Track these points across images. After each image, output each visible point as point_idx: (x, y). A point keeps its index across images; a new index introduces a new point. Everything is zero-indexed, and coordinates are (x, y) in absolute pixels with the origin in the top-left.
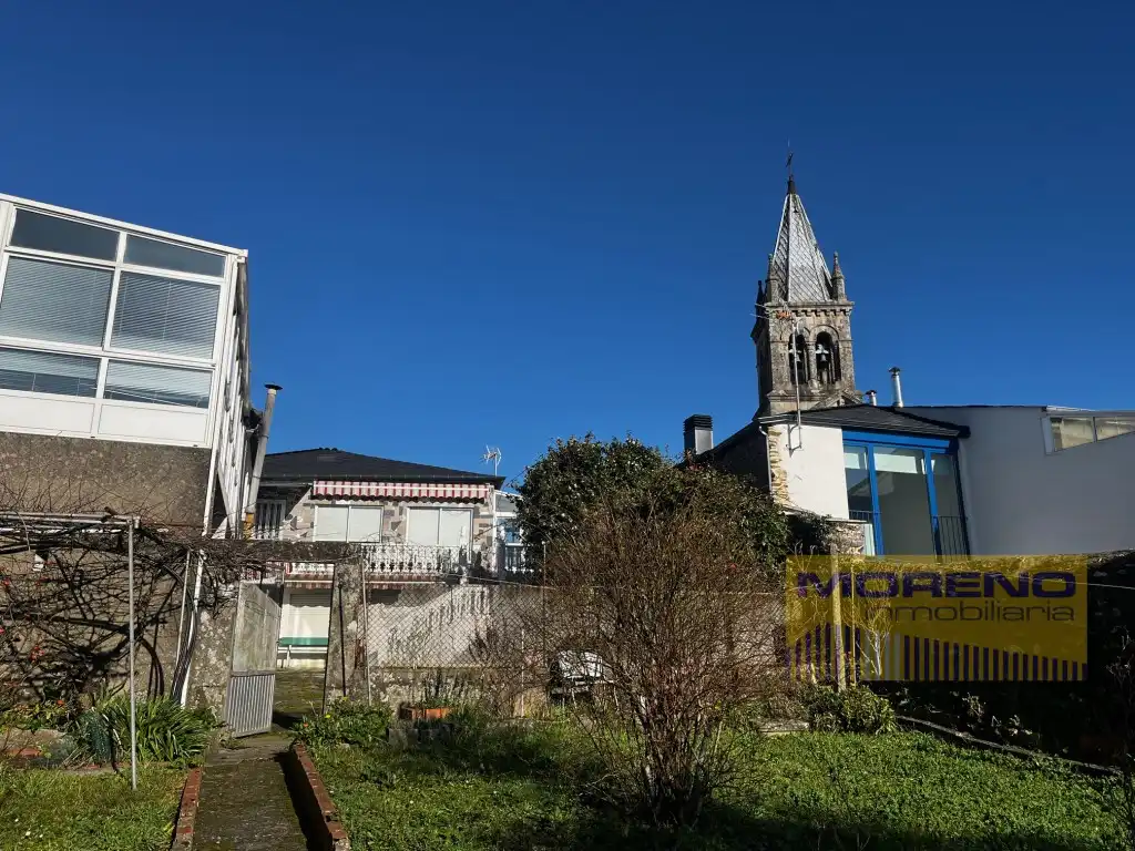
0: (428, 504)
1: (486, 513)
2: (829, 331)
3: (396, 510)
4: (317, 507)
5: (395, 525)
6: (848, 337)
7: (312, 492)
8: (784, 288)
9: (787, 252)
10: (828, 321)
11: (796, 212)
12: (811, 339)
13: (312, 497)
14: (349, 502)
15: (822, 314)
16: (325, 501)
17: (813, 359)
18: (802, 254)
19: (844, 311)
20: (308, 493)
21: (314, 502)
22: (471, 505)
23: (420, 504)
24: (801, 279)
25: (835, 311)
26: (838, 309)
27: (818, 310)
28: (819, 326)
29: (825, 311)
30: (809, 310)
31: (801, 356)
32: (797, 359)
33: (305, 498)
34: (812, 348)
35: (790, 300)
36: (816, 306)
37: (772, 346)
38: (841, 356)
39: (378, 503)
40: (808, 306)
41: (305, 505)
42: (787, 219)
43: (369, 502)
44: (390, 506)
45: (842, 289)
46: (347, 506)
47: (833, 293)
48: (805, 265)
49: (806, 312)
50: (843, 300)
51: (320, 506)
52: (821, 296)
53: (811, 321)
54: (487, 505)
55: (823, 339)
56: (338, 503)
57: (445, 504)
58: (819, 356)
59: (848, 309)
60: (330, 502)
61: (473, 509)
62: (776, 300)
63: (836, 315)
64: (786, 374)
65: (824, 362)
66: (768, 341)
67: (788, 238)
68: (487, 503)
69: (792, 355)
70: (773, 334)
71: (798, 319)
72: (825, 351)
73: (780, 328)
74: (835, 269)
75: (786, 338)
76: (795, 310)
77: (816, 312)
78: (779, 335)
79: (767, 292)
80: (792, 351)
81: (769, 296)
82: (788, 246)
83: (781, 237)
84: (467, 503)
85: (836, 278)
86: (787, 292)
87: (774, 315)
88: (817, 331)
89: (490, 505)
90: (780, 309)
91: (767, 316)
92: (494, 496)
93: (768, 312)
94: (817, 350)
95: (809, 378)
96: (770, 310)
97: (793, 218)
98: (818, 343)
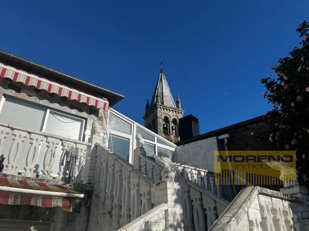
0: (34, 99)
2: (177, 118)
8: (162, 101)
9: (162, 89)
10: (176, 115)
11: (164, 78)
12: (171, 120)
15: (175, 112)
17: (171, 127)
18: (166, 91)
19: (181, 113)
22: (84, 114)
23: (23, 95)
24: (167, 99)
25: (178, 112)
26: (180, 112)
27: (174, 110)
28: (173, 116)
29: (175, 111)
31: (167, 125)
32: (165, 126)
34: (171, 123)
35: (164, 105)
36: (174, 109)
37: (158, 119)
40: (171, 108)
42: (161, 80)
45: (180, 105)
47: (178, 107)
48: (168, 95)
49: (170, 110)
50: (180, 109)
52: (174, 106)
53: (171, 113)
54: (101, 119)
55: (175, 121)
58: (172, 127)
59: (183, 112)
61: (86, 119)
62: (160, 103)
63: (179, 113)
64: (162, 131)
65: (174, 129)
66: (156, 117)
67: (162, 85)
68: (102, 117)
69: (164, 125)
70: (159, 115)
71: (167, 112)
72: (174, 126)
73: (161, 113)
74: (177, 99)
75: (163, 118)
76: (166, 108)
77: (173, 111)
78: (161, 116)
79: (156, 100)
80: (163, 123)
81: (157, 102)
82: (162, 88)
83: (159, 85)
84: (81, 110)
85: (178, 102)
86: (163, 102)
87: (159, 108)
88: (173, 118)
89: (104, 120)
90: (162, 107)
91: (156, 108)
92: (109, 113)
93: (157, 107)
94: (172, 125)
95: (170, 134)
96: (159, 106)
97: (163, 80)
98: (172, 122)
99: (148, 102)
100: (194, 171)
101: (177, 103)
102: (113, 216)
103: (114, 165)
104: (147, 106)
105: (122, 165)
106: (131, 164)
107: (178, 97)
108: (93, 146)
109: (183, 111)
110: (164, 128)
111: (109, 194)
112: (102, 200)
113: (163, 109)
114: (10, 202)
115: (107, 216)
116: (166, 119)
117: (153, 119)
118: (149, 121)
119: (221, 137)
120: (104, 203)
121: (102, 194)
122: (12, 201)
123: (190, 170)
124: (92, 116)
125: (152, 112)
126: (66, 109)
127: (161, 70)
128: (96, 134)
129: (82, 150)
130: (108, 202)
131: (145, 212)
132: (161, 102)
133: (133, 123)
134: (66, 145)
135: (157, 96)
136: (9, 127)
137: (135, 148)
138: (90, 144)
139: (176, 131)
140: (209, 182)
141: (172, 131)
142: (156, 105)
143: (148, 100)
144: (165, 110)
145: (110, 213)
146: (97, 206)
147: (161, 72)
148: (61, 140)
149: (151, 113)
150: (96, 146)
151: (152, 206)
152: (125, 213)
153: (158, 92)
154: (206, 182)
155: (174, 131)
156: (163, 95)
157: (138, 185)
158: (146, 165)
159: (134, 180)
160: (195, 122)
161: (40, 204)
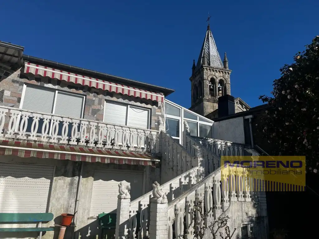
0: (121, 100)
1: (160, 114)
2: (223, 79)
3: (96, 100)
4: (25, 86)
5: (95, 112)
6: (229, 82)
7: (22, 71)
8: (208, 61)
9: (209, 49)
10: (223, 75)
11: (211, 36)
12: (218, 81)
13: (22, 76)
14: (56, 87)
15: (221, 73)
16: (34, 82)
17: (217, 88)
18: (213, 51)
19: (228, 73)
20: (18, 72)
21: (23, 80)
22: (149, 106)
23: (114, 99)
24: (214, 59)
25: (225, 72)
26: (227, 72)
27: (221, 71)
28: (220, 77)
29: (222, 72)
30: (217, 70)
31: (213, 87)
32: (212, 87)
33: (15, 75)
34: (217, 84)
35: (211, 65)
36: (220, 69)
37: (205, 81)
38: (227, 89)
39: (81, 92)
40: (217, 69)
41: (14, 81)
42: (208, 38)
43: (73, 90)
44: (91, 96)
45: (227, 65)
46: (54, 90)
47: (225, 67)
48: (215, 55)
49: (216, 71)
50: (228, 69)
51: (28, 85)
52: (221, 66)
53: (217, 74)
54: (160, 108)
55: (221, 82)
56: (46, 85)
57: (132, 103)
58: (219, 88)
59: (230, 72)
60: (39, 84)
61: (151, 109)
62: (206, 65)
63: (226, 74)
64: (208, 92)
65: (221, 90)
66: (202, 79)
67: (209, 44)
68: (160, 106)
69: (210, 86)
70: (205, 77)
71: (214, 73)
72: (221, 87)
73: (207, 75)
74: (225, 58)
75: (209, 79)
76: (213, 69)
77: (219, 71)
78: (207, 78)
79: (203, 61)
80: (210, 84)
81: (204, 63)
82: (209, 47)
83: (206, 44)
84: (147, 104)
85: (226, 61)
86: (210, 63)
87: (206, 70)
88: (219, 78)
89: (162, 108)
90: (208, 68)
91: (203, 70)
92: (165, 103)
93: (204, 68)
94: (218, 86)
95: (216, 95)
96: (205, 68)
97: (210, 38)
98: (219, 83)
99: (194, 62)
100: (223, 143)
101: (224, 62)
102: (174, 170)
103: (173, 145)
104: (194, 68)
105: (177, 146)
106: (181, 144)
107: (225, 56)
108: (160, 132)
109: (231, 70)
110: (211, 90)
111: (171, 159)
112: (168, 162)
113: (209, 70)
114: (132, 163)
115: (171, 170)
116: (213, 81)
117: (200, 81)
118: (196, 83)
119: (247, 117)
120: (169, 164)
121: (167, 159)
122: (133, 163)
123: (220, 142)
124: (154, 106)
125: (199, 74)
126: (138, 104)
127: (208, 27)
128: (161, 125)
129: (154, 134)
130: (171, 164)
131: (189, 170)
132: (208, 63)
133: (182, 108)
134: (146, 133)
135: (204, 57)
136: (120, 126)
137: (183, 130)
138: (158, 131)
139: (222, 92)
140: (234, 149)
141: (219, 92)
142: (202, 67)
143: (194, 61)
144: (212, 71)
145: (172, 168)
146: (165, 164)
147: (208, 30)
148: (144, 130)
149: (197, 74)
150: (161, 132)
151: (193, 167)
152: (180, 169)
153: (204, 52)
154: (232, 150)
155: (221, 92)
156: (209, 55)
157: (186, 157)
158: (190, 142)
159: (184, 154)
160: (231, 101)
161: (143, 164)
